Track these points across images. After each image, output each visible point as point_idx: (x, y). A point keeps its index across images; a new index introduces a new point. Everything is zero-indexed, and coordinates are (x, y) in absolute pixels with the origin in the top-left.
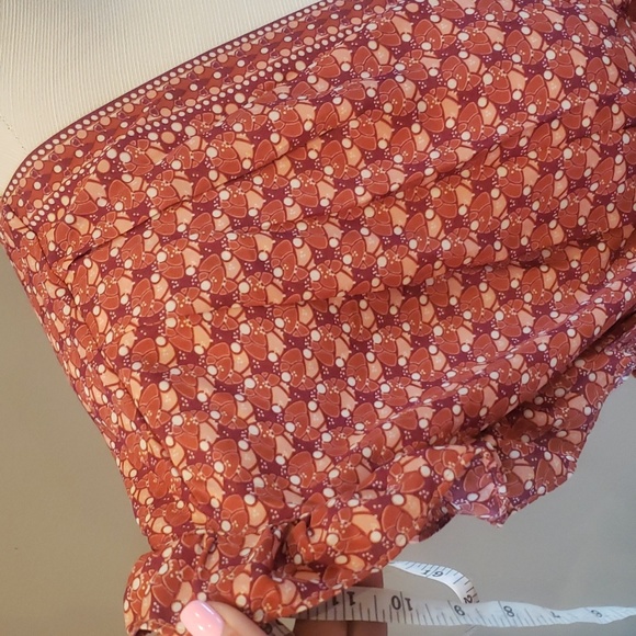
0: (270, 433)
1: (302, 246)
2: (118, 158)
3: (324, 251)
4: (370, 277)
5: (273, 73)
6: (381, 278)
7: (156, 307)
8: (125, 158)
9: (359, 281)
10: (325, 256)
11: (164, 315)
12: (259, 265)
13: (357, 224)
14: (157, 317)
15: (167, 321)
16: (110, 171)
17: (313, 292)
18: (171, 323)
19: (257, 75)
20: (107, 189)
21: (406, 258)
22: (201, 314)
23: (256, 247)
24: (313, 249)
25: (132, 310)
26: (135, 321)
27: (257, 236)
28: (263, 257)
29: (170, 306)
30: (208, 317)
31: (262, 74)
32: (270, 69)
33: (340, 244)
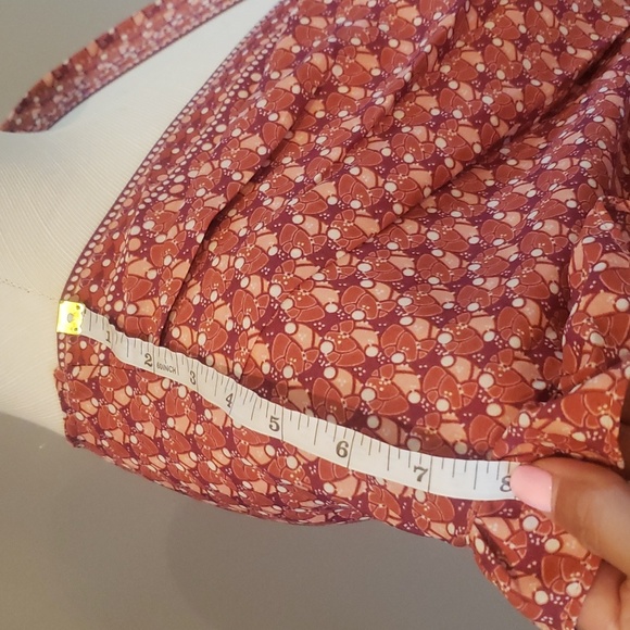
0: (461, 326)
1: (361, 172)
2: (143, 230)
3: (383, 164)
4: (441, 161)
5: (236, 95)
6: (451, 156)
7: (262, 302)
8: (149, 225)
9: (433, 169)
10: (387, 167)
11: (276, 301)
12: (334, 210)
13: (395, 129)
14: (271, 311)
15: (283, 307)
16: (143, 243)
17: (399, 202)
18: (287, 305)
19: (224, 105)
20: (149, 260)
21: (460, 128)
22: (311, 278)
23: (321, 197)
24: (372, 168)
25: (241, 326)
26: (253, 330)
27: (315, 189)
28: (333, 201)
29: (275, 291)
30: (319, 277)
31: (228, 101)
32: (232, 94)
33: (393, 150)
